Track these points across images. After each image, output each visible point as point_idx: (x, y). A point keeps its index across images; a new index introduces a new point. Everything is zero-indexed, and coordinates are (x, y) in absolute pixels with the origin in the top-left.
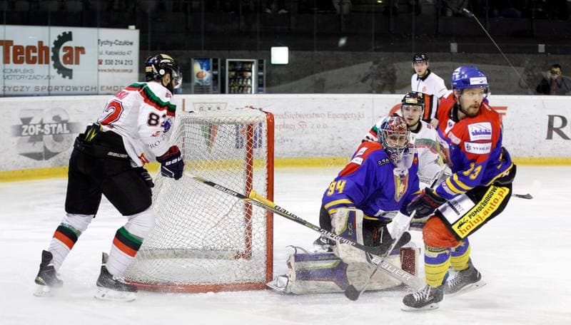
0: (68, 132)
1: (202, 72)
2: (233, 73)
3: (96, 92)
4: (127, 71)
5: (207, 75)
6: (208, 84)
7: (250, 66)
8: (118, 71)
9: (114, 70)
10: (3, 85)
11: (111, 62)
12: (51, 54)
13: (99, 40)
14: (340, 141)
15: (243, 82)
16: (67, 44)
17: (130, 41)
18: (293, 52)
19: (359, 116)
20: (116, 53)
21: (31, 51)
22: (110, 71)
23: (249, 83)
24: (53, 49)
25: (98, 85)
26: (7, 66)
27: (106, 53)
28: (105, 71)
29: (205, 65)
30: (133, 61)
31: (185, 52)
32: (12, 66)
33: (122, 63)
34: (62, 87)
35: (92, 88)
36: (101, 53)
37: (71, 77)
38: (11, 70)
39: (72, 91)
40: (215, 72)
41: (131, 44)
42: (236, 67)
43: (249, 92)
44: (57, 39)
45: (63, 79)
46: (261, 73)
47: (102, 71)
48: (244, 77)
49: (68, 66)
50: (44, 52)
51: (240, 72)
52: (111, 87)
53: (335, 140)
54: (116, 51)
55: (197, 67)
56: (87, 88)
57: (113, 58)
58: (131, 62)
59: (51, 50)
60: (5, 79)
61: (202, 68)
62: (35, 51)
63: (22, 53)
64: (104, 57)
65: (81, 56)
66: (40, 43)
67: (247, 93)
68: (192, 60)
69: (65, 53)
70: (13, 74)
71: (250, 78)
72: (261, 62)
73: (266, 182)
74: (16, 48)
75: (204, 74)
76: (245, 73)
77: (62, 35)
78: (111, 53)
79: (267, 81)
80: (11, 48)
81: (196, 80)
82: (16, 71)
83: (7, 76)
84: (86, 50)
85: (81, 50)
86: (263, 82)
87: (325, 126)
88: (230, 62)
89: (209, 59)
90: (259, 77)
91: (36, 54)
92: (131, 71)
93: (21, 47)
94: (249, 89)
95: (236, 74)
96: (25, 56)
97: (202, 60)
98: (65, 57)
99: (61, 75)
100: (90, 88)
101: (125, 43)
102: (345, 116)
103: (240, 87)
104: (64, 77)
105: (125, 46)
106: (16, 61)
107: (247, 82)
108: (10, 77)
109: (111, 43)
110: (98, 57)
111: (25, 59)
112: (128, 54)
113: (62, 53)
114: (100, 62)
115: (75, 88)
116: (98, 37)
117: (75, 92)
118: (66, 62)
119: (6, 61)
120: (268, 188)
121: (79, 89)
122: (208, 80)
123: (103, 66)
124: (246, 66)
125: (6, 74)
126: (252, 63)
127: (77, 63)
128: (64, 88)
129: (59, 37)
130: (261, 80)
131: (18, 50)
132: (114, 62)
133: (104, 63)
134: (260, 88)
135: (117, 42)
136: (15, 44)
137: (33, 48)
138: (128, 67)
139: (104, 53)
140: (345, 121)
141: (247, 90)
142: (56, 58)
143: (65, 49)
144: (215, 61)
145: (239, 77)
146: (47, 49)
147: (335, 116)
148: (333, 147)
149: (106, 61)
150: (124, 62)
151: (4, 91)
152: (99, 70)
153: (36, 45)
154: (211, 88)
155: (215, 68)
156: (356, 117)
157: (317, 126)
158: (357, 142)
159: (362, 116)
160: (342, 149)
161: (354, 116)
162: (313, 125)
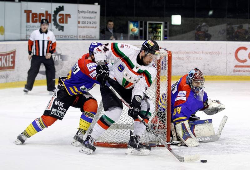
0: (61, 60)
1: (134, 29)
2: (151, 29)
3: (76, 39)
4: (93, 27)
5: (136, 30)
6: (138, 35)
7: (160, 25)
8: (89, 27)
9: (86, 27)
10: (26, 34)
11: (85, 23)
12: (52, 18)
13: (78, 11)
14: (209, 66)
15: (156, 34)
16: (61, 12)
17: (95, 11)
18: (184, 18)
19: (219, 53)
20: (88, 18)
21: (41, 16)
22: (84, 27)
23: (159, 35)
24: (53, 15)
25: (78, 35)
26: (28, 24)
27: (82, 17)
28: (82, 27)
29: (136, 24)
30: (97, 22)
31: (125, 17)
32: (31, 24)
33: (91, 23)
34: (58, 36)
35: (74, 37)
36: (79, 18)
37: (63, 31)
38: (30, 26)
39: (63, 38)
40: (141, 29)
41: (96, 13)
42: (153, 26)
43: (159, 39)
44: (55, 10)
45: (59, 31)
46: (166, 30)
47: (80, 27)
48: (156, 32)
49: (61, 25)
50: (48, 17)
51: (155, 29)
52: (85, 36)
53: (206, 66)
54: (87, 16)
55: (131, 26)
56: (72, 37)
57: (86, 20)
58: (96, 23)
59: (52, 16)
60: (27, 31)
61: (134, 26)
62: (43, 16)
63: (36, 17)
64: (81, 20)
65: (69, 19)
66: (47, 12)
67: (158, 40)
68: (129, 22)
69: (60, 17)
70: (31, 28)
71: (160, 32)
72: (166, 23)
74: (33, 14)
75: (135, 30)
76: (157, 29)
77: (58, 7)
78: (85, 18)
79: (169, 33)
80: (31, 14)
81: (131, 33)
82: (33, 26)
83: (28, 30)
84: (72, 16)
85: (68, 16)
86: (167, 34)
87: (200, 59)
88: (149, 24)
89: (138, 22)
90: (165, 32)
91: (44, 18)
92: (96, 27)
93: (36, 14)
94: (160, 38)
95: (152, 30)
96: (38, 19)
97: (134, 22)
98: (60, 20)
99: (58, 29)
100: (73, 37)
101: (93, 12)
102: (212, 53)
103: (154, 37)
104: (59, 30)
105: (93, 14)
106: (33, 22)
107: (158, 34)
108: (30, 30)
109: (85, 12)
110: (78, 20)
111: (38, 20)
112: (94, 18)
113: (58, 18)
114: (79, 23)
115: (65, 36)
116: (78, 8)
117: (65, 38)
118: (60, 22)
119: (28, 21)
121: (67, 37)
122: (137, 33)
123: (80, 25)
124: (158, 25)
125: (28, 29)
126: (161, 24)
127: (67, 23)
128: (59, 37)
129: (57, 8)
130: (166, 33)
131: (35, 15)
132: (87, 23)
133: (81, 23)
134: (166, 38)
135: (88, 12)
136: (33, 12)
137: (43, 15)
138: (94, 25)
139: (81, 17)
140: (212, 56)
141: (158, 39)
142: (55, 20)
143: (60, 15)
144: (141, 22)
145: (154, 31)
146: (50, 15)
147: (206, 53)
148: (204, 70)
149: (82, 22)
150: (92, 23)
151: (26, 37)
152: (78, 27)
153: (44, 13)
154: (139, 37)
155: (141, 26)
156: (217, 54)
157: (196, 59)
158: (217, 67)
159: (220, 53)
160: (210, 71)
161: (216, 53)
162: (194, 58)
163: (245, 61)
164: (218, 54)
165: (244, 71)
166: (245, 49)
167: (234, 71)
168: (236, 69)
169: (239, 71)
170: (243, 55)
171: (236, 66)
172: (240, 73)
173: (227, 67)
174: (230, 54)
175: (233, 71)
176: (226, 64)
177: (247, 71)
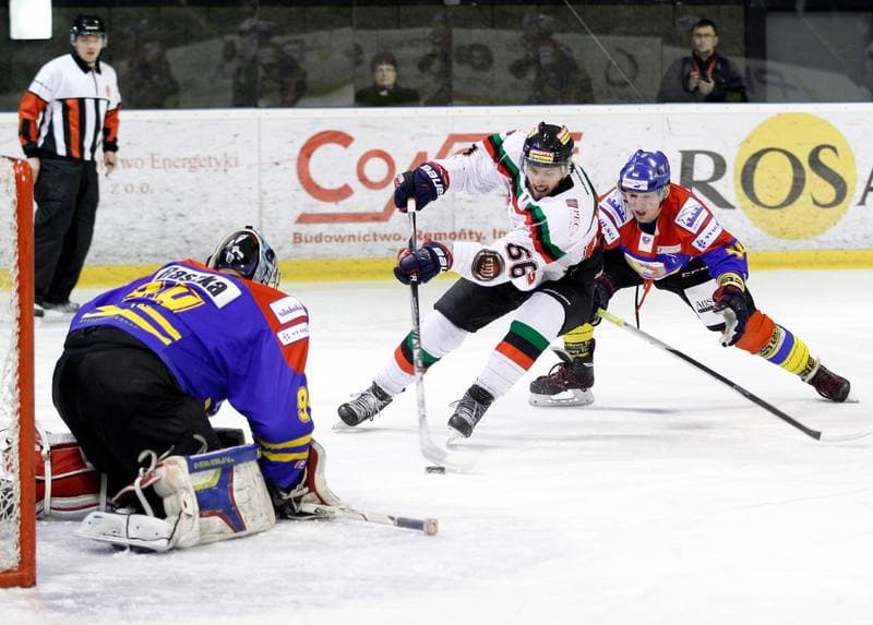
14: (182, 222)
18: (65, 10)
19: (227, 163)
53: (171, 221)
73: (15, 327)
87: (145, 189)
102: (194, 164)
120: (20, 341)
140: (191, 176)
147: (170, 164)
148: (163, 237)
156: (218, 164)
157: (126, 190)
158: (222, 226)
159: (233, 164)
160: (188, 242)
161: (213, 163)
162: (116, 186)
163: (344, 192)
164: (222, 163)
165: (340, 239)
166: (343, 139)
167: (297, 238)
168: (305, 229)
169: (319, 238)
170: (331, 166)
171: (304, 219)
172: (321, 248)
173: (264, 220)
174: (277, 164)
175: (291, 239)
176: (261, 207)
177: (352, 237)
